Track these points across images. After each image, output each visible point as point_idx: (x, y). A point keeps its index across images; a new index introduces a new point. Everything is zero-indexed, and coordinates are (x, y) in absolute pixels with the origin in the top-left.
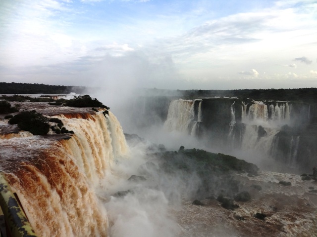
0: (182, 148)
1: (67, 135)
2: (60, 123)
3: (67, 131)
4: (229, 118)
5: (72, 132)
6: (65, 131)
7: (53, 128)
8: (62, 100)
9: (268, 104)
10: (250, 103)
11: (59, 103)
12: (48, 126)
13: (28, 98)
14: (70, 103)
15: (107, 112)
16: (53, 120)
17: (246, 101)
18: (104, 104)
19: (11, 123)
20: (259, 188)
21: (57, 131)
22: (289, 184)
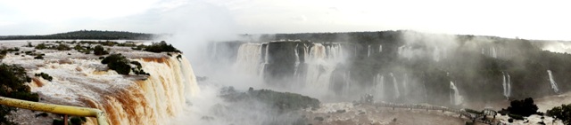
0: (251, 89)
1: (145, 77)
2: (139, 65)
3: (144, 73)
4: (294, 59)
5: (148, 74)
6: (142, 73)
7: (133, 69)
8: (142, 46)
9: (326, 45)
10: (311, 45)
11: (139, 48)
12: (129, 67)
13: (116, 43)
14: (149, 49)
15: (180, 56)
16: (133, 63)
17: (308, 43)
18: (178, 49)
19: (103, 62)
20: (321, 119)
21: (137, 73)
22: (344, 111)
